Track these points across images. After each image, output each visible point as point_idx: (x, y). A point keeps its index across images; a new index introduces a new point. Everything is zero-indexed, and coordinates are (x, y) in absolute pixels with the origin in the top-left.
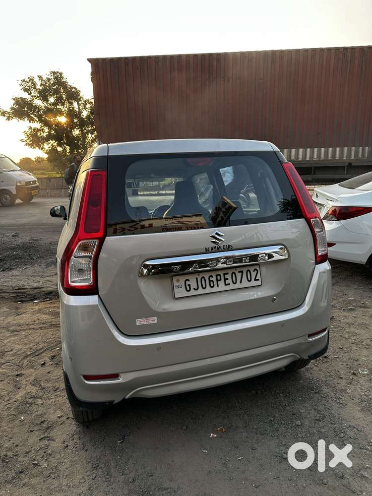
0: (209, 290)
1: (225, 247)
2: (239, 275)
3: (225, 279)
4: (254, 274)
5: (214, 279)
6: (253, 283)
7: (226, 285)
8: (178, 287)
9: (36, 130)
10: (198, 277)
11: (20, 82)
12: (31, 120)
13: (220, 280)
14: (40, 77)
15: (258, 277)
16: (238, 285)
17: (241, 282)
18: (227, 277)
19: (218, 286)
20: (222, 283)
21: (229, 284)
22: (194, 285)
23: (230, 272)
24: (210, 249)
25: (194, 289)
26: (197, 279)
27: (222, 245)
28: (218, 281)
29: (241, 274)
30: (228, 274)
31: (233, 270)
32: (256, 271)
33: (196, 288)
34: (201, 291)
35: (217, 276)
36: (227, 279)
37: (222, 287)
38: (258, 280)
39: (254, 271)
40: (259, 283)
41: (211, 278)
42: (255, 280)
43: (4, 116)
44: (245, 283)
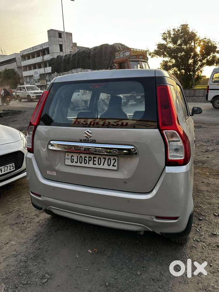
0: (83, 165)
1: (91, 141)
2: (103, 160)
3: (94, 161)
4: (113, 162)
5: (87, 159)
6: (111, 167)
7: (94, 164)
8: (68, 159)
9: (166, 62)
10: (78, 155)
11: (162, 34)
12: (165, 56)
13: (91, 160)
14: (174, 30)
15: (116, 164)
16: (101, 166)
17: (103, 165)
18: (95, 159)
19: (89, 164)
20: (91, 162)
21: (95, 164)
22: (75, 160)
23: (98, 157)
24: (83, 141)
25: (75, 162)
26: (78, 156)
27: (90, 139)
28: (89, 160)
29: (104, 159)
30: (96, 158)
31: (100, 156)
32: (114, 160)
33: (76, 161)
34: (79, 164)
35: (89, 157)
36: (95, 161)
37: (91, 165)
38: (115, 166)
39: (113, 160)
40: (115, 168)
41: (85, 158)
42: (113, 166)
43: (150, 55)
44: (106, 166)
